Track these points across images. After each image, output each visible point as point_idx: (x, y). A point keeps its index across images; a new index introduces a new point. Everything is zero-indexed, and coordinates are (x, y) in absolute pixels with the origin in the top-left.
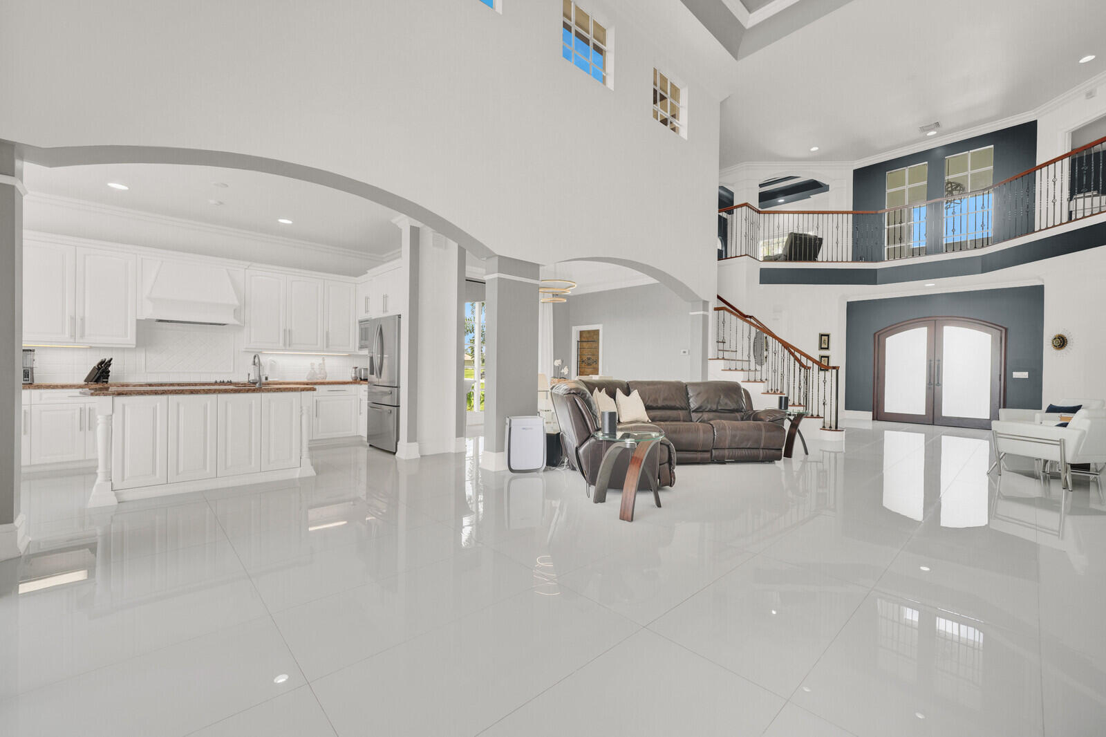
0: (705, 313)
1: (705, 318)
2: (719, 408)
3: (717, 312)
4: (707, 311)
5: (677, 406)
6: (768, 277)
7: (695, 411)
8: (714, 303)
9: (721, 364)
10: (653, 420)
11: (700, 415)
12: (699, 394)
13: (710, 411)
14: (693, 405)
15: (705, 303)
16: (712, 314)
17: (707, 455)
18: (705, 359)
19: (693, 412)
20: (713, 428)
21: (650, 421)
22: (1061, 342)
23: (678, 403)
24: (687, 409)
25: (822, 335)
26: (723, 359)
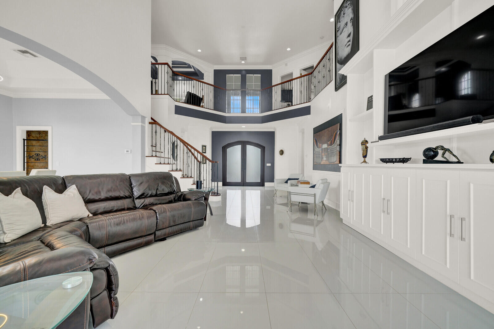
0: (143, 125)
1: (143, 128)
2: (158, 193)
3: (151, 125)
4: (145, 124)
5: (122, 195)
6: (179, 111)
7: (139, 198)
8: (148, 120)
9: (155, 160)
10: (95, 214)
11: (142, 200)
12: (141, 183)
13: (151, 196)
14: (136, 193)
15: (143, 118)
16: (148, 127)
17: (152, 237)
18: (144, 157)
19: (136, 198)
20: (156, 213)
21: (91, 215)
22: (282, 152)
23: (121, 192)
24: (130, 197)
25: (203, 146)
26: (156, 156)
